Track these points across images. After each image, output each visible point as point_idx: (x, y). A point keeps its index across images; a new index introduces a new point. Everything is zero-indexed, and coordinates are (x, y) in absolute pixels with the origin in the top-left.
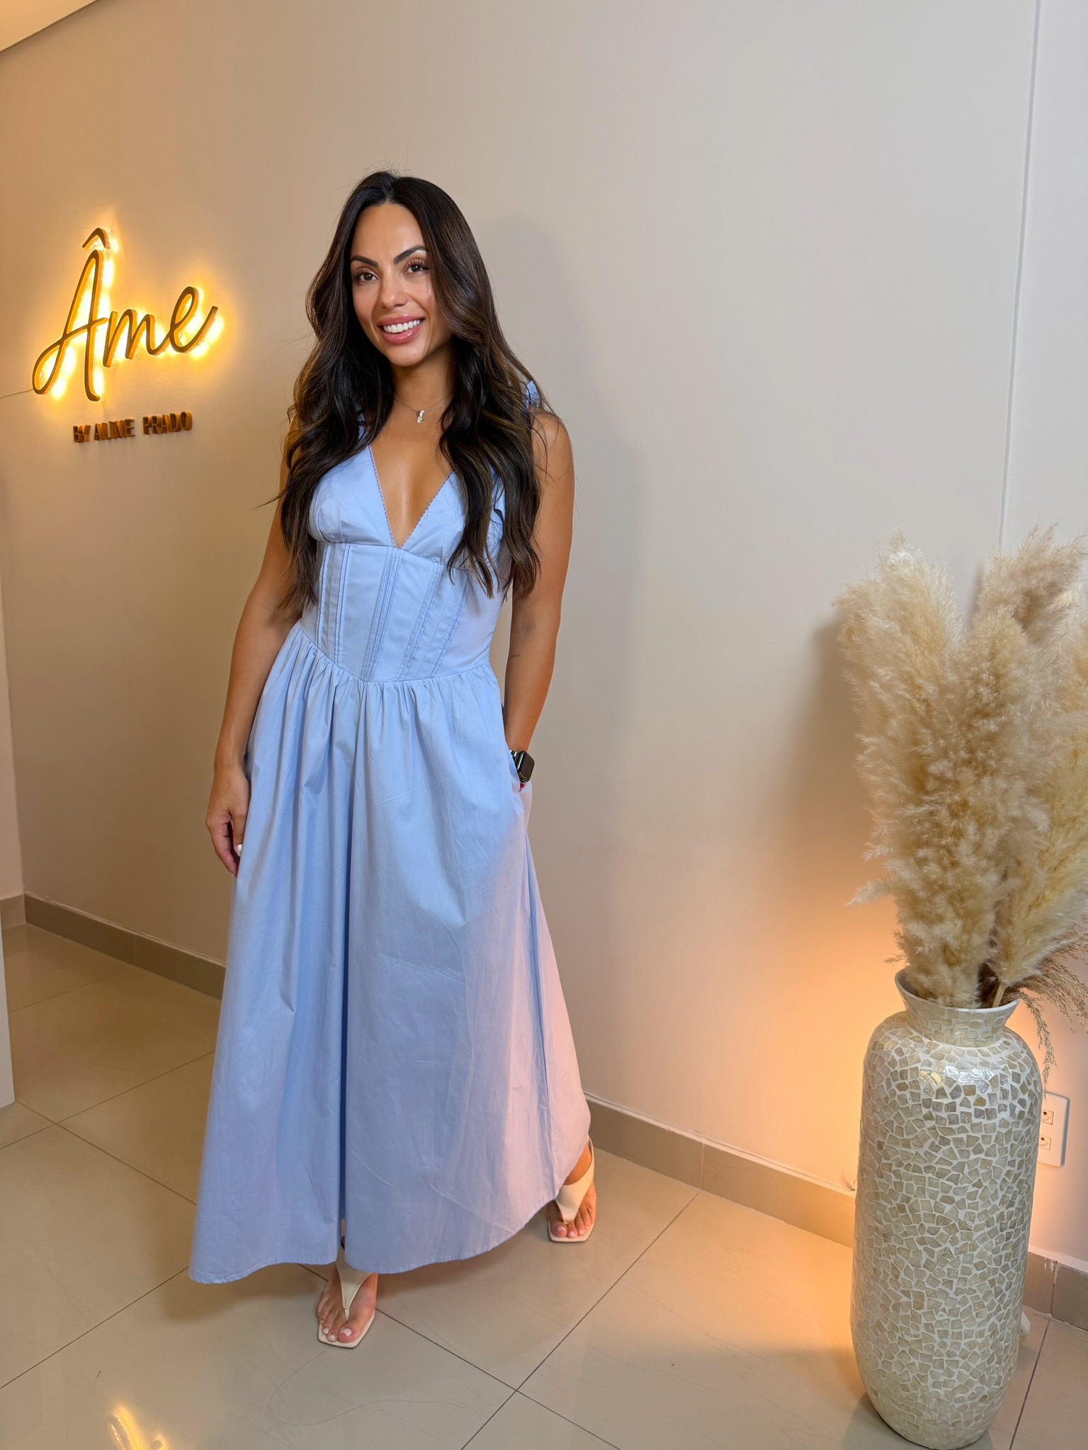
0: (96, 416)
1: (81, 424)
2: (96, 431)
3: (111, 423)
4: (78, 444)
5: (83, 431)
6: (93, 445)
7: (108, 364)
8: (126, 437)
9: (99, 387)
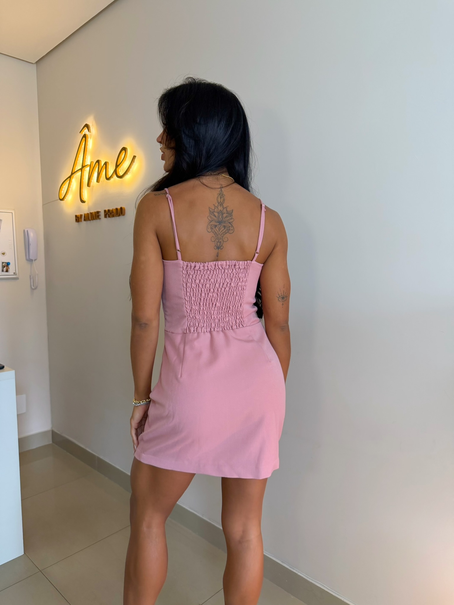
0: (85, 209)
1: (78, 214)
2: (85, 217)
3: (91, 213)
4: (77, 223)
5: (79, 217)
6: (83, 223)
7: (89, 185)
8: (96, 219)
9: (85, 197)
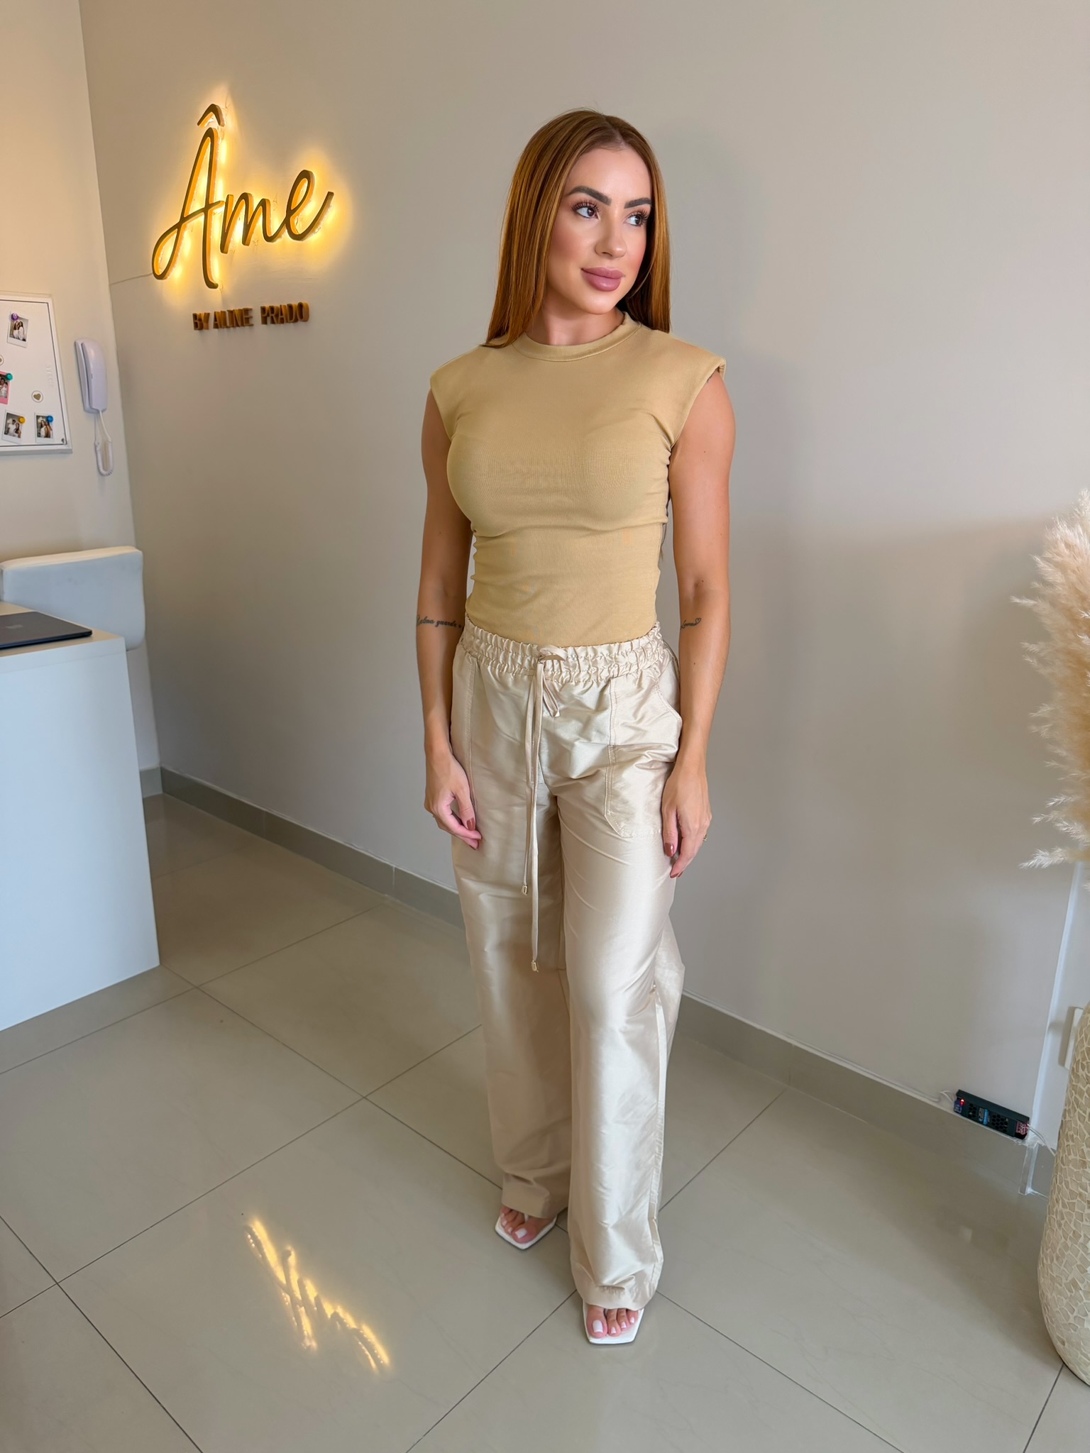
0: (215, 302)
1: (200, 311)
2: (215, 320)
3: (231, 312)
4: (197, 332)
5: (203, 318)
6: (212, 333)
7: (225, 250)
8: (245, 327)
9: (216, 274)
